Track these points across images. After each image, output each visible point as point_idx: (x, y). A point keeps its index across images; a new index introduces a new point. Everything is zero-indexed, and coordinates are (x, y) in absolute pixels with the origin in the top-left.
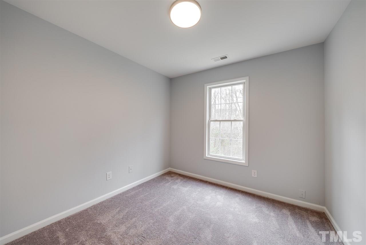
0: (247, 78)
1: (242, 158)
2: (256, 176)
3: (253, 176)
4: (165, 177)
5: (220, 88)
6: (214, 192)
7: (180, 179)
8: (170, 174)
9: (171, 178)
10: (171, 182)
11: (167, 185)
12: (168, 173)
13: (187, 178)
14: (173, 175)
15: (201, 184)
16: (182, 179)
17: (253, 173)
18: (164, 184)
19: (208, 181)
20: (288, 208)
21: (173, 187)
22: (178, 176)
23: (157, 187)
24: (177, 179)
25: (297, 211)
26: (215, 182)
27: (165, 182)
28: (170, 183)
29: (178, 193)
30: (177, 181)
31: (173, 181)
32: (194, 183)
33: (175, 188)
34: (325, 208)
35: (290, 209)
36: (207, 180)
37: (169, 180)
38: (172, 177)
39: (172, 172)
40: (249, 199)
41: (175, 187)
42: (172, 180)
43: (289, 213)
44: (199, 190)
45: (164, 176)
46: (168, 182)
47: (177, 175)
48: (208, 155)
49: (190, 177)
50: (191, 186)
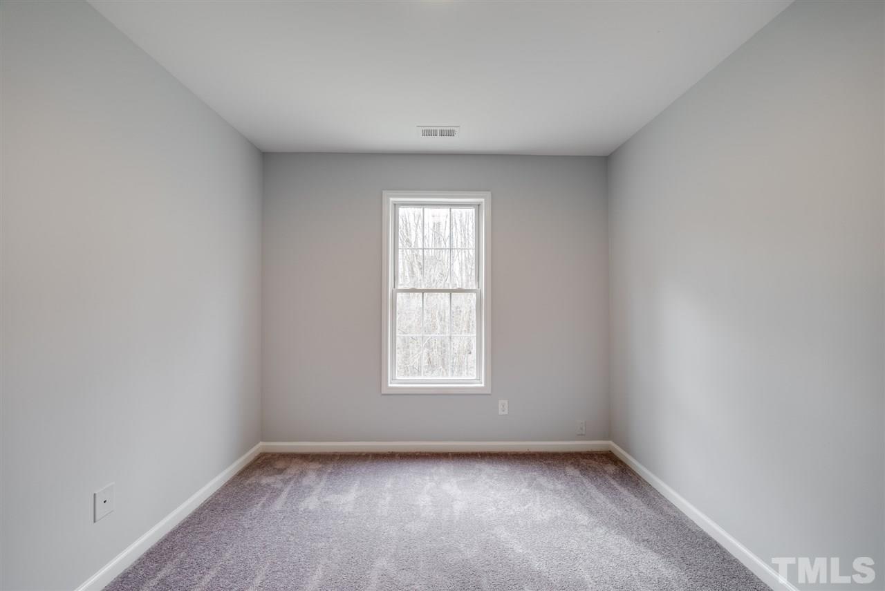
0: (489, 194)
1: (474, 378)
2: (506, 412)
3: (501, 413)
4: (252, 480)
5: (422, 209)
6: (428, 478)
7: (313, 470)
8: (265, 463)
9: (280, 477)
10: (287, 490)
11: (278, 505)
12: (259, 461)
13: (332, 460)
14: (280, 465)
15: (384, 467)
16: (319, 470)
17: (500, 407)
18: (264, 506)
19: (395, 450)
20: (570, 462)
21: (302, 506)
22: (300, 462)
23: (240, 531)
24: (303, 474)
25: (583, 462)
26: (413, 450)
27: (264, 499)
28: (284, 496)
29: (331, 522)
30: (306, 481)
31: (292, 483)
32: (363, 469)
33: (311, 508)
34: (611, 443)
35: (572, 463)
36: (391, 451)
37: (279, 486)
38: (281, 471)
39: (273, 455)
40: (505, 468)
41: (311, 503)
42: (286, 482)
43: (578, 473)
44: (389, 485)
45: (247, 478)
46: (278, 496)
47: (296, 460)
48: (391, 383)
49: (341, 455)
50: (358, 482)
